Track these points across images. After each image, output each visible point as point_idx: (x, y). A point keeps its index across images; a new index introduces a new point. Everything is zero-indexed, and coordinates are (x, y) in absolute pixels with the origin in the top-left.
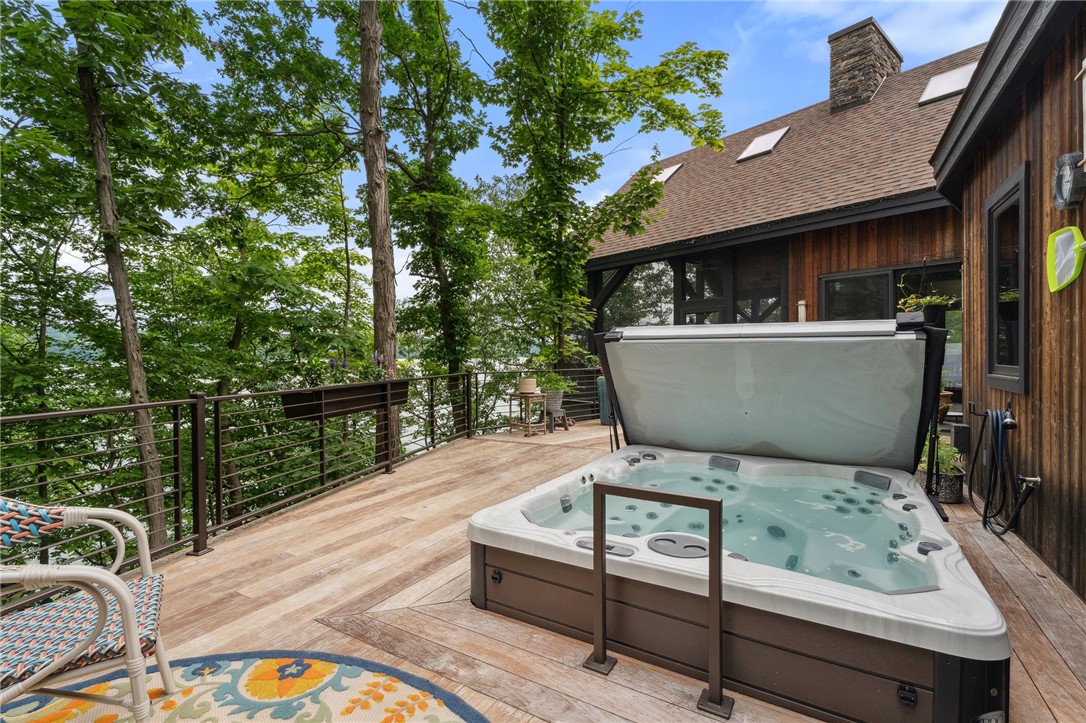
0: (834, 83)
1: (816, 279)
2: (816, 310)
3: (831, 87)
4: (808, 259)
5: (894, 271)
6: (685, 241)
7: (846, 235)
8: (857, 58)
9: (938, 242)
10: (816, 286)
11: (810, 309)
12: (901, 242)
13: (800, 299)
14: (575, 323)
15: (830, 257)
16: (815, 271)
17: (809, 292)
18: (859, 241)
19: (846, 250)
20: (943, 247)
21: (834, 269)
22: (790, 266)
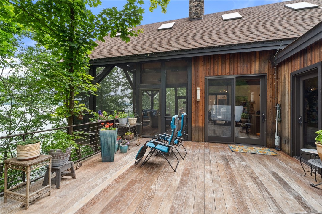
0: (191, 9)
1: (204, 78)
2: (204, 92)
3: (190, 11)
4: (201, 69)
5: (236, 77)
6: (144, 54)
7: (217, 60)
8: (198, 2)
9: (253, 67)
10: (204, 81)
11: (202, 92)
12: (239, 65)
13: (198, 87)
14: (84, 91)
15: (210, 69)
16: (204, 75)
17: (201, 84)
18: (222, 63)
19: (217, 67)
20: (255, 69)
21: (212, 74)
22: (193, 72)
